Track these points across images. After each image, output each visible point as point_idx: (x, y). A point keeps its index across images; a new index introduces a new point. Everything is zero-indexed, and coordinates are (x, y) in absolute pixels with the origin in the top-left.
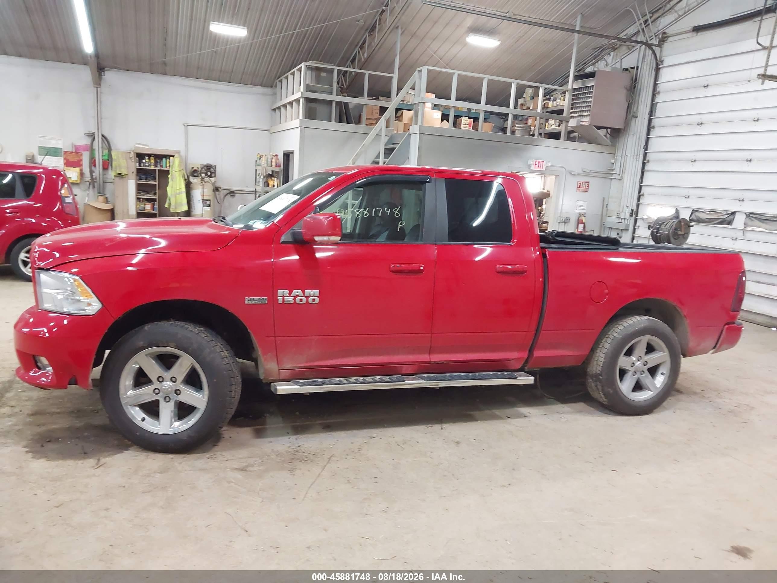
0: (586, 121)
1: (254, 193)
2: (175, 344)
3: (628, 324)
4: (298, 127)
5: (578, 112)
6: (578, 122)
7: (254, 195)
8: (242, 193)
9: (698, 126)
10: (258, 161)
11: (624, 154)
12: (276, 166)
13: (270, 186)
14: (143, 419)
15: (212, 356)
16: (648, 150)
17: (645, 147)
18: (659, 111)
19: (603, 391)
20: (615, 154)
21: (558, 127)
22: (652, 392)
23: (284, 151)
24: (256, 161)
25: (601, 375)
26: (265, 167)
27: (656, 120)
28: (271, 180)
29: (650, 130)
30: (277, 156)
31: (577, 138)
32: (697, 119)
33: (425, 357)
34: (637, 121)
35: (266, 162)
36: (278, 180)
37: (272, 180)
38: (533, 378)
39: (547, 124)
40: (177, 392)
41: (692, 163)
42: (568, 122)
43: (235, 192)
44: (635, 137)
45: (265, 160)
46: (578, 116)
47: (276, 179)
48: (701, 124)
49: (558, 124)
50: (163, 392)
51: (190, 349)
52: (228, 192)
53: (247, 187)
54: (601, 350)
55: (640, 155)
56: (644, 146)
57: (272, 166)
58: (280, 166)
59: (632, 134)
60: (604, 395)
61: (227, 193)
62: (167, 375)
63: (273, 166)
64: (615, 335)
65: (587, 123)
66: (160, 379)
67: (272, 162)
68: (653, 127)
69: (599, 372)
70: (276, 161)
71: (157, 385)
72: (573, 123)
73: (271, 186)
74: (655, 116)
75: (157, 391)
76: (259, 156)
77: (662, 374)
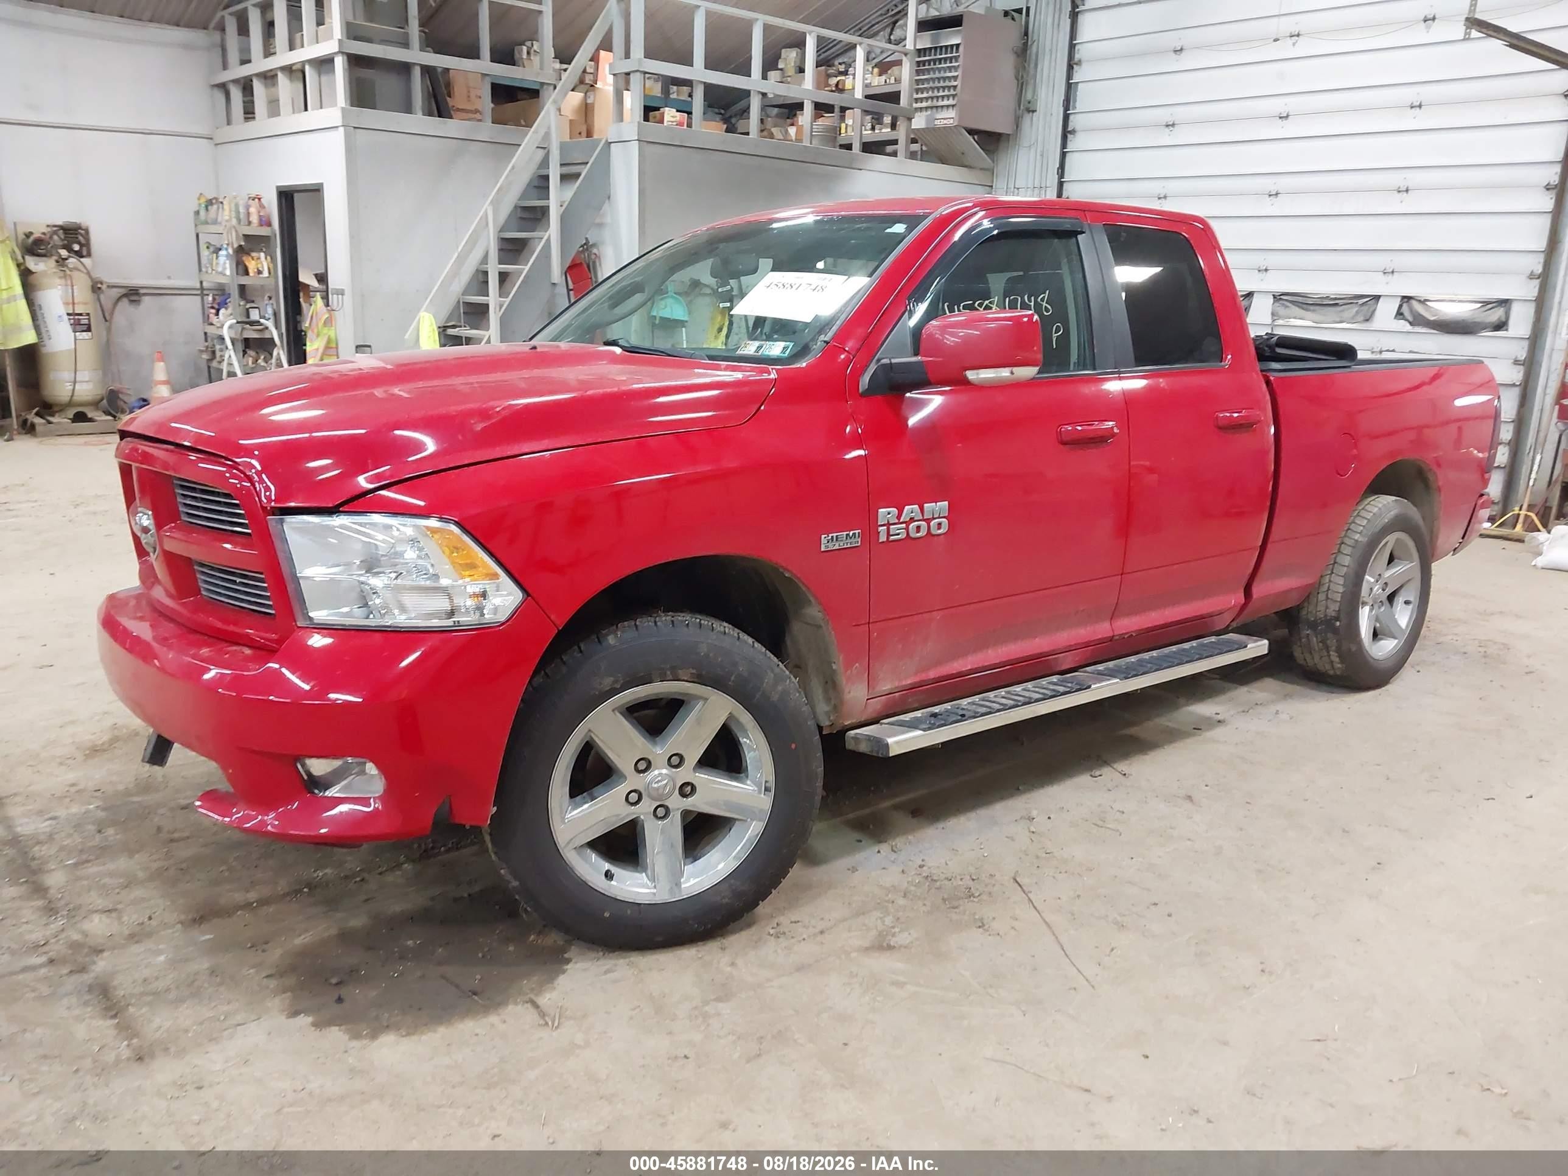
0: (947, 118)
1: (199, 292)
2: (694, 671)
3: (1372, 514)
4: (337, 127)
5: (927, 99)
6: (929, 120)
7: (199, 298)
8: (159, 292)
9: (1167, 130)
10: (202, 213)
11: (1013, 187)
12: (261, 225)
13: (251, 274)
14: (609, 875)
15: (780, 688)
16: (1065, 176)
17: (1060, 171)
18: (1084, 98)
19: (1338, 650)
20: (992, 186)
21: (870, 132)
22: (1395, 638)
23: (278, 187)
24: (197, 213)
25: (1337, 619)
26: (234, 227)
27: (1078, 116)
28: (250, 258)
29: (1067, 137)
30: (259, 199)
31: (919, 153)
32: (1165, 115)
33: (1102, 629)
34: (1034, 119)
35: (233, 214)
36: (269, 258)
37: (253, 259)
38: (1266, 642)
39: (843, 126)
40: (687, 789)
41: (1160, 201)
42: (910, 119)
43: (142, 291)
44: (1033, 151)
45: (230, 211)
46: (926, 108)
47: (262, 255)
48: (1173, 125)
49: (870, 124)
50: (650, 796)
51: (733, 678)
52: (123, 291)
53: (169, 278)
54: (1333, 569)
55: (1046, 187)
56: (1058, 169)
57: (250, 223)
58: (269, 224)
59: (1026, 144)
60: (1339, 657)
61: (119, 295)
62: (659, 751)
63: (252, 225)
64: (1357, 537)
65: (951, 121)
66: (644, 765)
67: (248, 214)
68: (1073, 132)
69: (1333, 614)
70: (259, 212)
71: (634, 781)
72: (919, 122)
73: (255, 272)
74: (1075, 108)
75: (635, 797)
76: (203, 200)
77: (1407, 603)
